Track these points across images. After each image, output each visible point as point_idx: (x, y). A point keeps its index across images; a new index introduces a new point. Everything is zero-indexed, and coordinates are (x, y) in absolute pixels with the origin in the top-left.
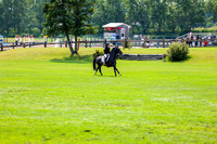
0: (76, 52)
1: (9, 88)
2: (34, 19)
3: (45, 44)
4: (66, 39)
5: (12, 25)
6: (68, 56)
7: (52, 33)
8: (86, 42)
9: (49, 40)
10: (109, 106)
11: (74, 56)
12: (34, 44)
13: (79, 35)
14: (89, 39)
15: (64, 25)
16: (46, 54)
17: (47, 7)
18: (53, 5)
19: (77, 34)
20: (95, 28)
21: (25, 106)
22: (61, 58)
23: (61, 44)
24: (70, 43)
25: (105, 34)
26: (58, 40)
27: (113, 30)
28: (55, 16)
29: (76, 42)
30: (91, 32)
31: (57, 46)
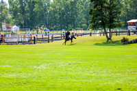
0: (110, 39)
1: (69, 62)
2: (84, 19)
3: (91, 34)
4: (103, 31)
5: (70, 23)
6: (105, 42)
7: (95, 27)
8: (116, 32)
9: (93, 32)
10: (133, 73)
11: (109, 41)
12: (84, 34)
13: (112, 28)
14: (118, 30)
15: (103, 21)
16: (91, 40)
17: (91, 11)
18: (96, 9)
19: (110, 27)
20: (122, 23)
21: (79, 73)
22: (100, 42)
23: (100, 34)
24: (106, 33)
25: (129, 27)
26: (98, 32)
27: (134, 24)
28: (97, 16)
29: (110, 32)
30: (120, 26)
31: (98, 35)
